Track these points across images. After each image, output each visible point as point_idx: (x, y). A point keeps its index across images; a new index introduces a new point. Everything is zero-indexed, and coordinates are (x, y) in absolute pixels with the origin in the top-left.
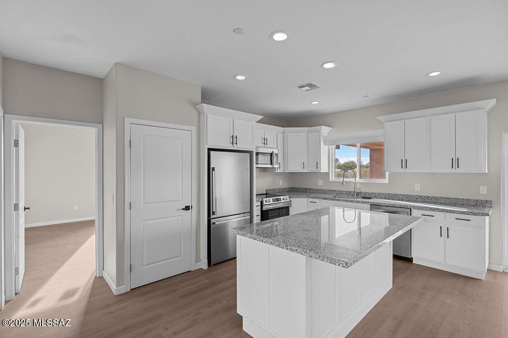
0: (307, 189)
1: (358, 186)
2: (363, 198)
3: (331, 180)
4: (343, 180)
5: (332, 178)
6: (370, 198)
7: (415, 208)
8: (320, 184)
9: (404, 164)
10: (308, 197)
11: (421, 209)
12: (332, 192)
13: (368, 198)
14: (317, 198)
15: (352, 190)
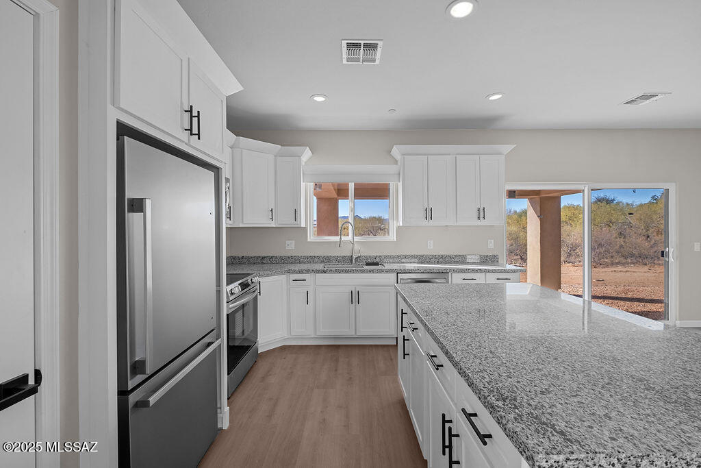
0: (263, 258)
1: (356, 247)
2: (368, 264)
3: (309, 240)
4: (341, 238)
5: (312, 237)
6: (377, 264)
7: (456, 271)
8: (291, 247)
9: (428, 214)
10: (289, 272)
11: (462, 271)
12: (312, 259)
13: (374, 263)
14: (308, 271)
15: (349, 254)
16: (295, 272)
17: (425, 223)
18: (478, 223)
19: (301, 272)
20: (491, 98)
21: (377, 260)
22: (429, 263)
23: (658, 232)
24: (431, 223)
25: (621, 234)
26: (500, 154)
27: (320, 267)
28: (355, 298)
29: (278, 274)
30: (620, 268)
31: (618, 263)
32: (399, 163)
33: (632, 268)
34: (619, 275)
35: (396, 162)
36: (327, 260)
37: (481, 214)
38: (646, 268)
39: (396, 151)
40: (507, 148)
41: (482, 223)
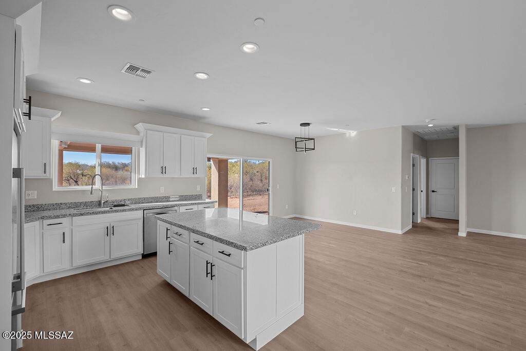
1: (104, 194)
2: (115, 206)
3: (54, 190)
4: (92, 188)
5: (56, 187)
6: (124, 205)
7: (182, 205)
8: (31, 197)
9: (163, 170)
10: (43, 218)
11: (186, 205)
12: (59, 206)
13: (119, 205)
14: (64, 216)
15: (97, 200)
16: (50, 218)
17: (161, 176)
18: (193, 176)
19: (58, 217)
20: (203, 109)
21: (123, 203)
22: (160, 202)
23: (266, 178)
24: (165, 176)
25: (251, 179)
26: (205, 137)
27: (72, 211)
28: (110, 231)
29: (32, 221)
30: (251, 197)
31: (250, 195)
32: (142, 134)
33: (256, 197)
34: (251, 201)
35: (138, 133)
36: (76, 205)
37: (195, 170)
38: (261, 197)
39: (140, 126)
40: (208, 135)
41: (196, 176)
